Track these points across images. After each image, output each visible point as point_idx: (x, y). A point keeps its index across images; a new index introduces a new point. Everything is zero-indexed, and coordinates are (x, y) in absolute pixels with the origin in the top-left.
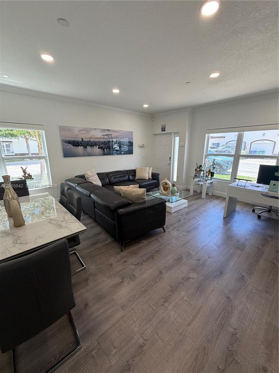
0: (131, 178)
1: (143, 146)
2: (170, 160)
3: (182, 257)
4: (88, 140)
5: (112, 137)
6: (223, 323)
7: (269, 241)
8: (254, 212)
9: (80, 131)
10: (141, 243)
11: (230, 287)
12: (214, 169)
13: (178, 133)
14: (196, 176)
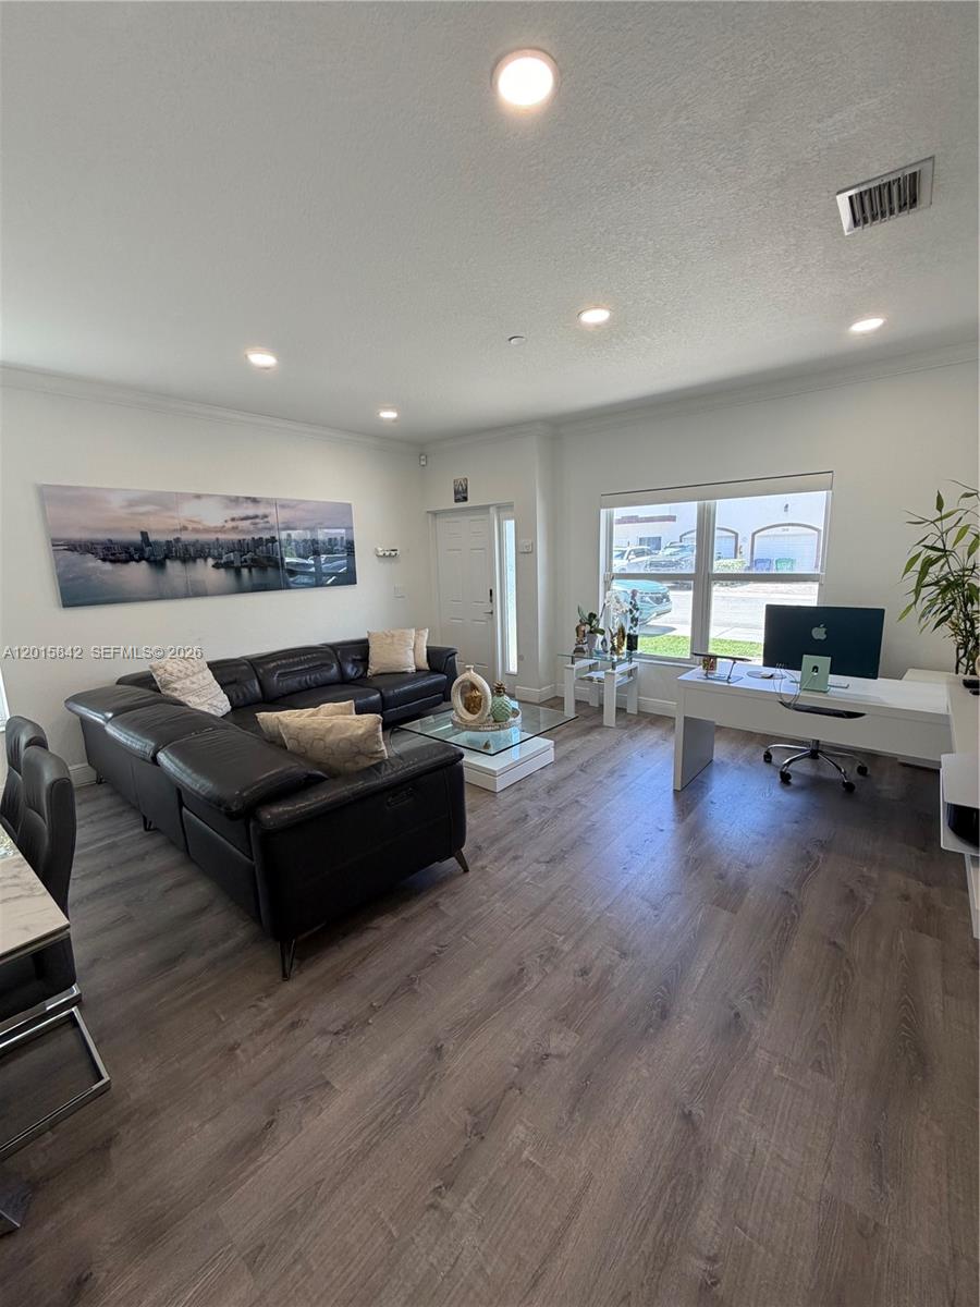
0: (350, 670)
1: (393, 553)
2: (491, 601)
3: (523, 969)
4: (171, 537)
5: (268, 525)
6: (666, 1240)
7: (817, 862)
8: (770, 762)
9: (132, 503)
10: (367, 928)
11: (692, 1068)
12: (636, 625)
13: (510, 506)
14: (579, 651)
